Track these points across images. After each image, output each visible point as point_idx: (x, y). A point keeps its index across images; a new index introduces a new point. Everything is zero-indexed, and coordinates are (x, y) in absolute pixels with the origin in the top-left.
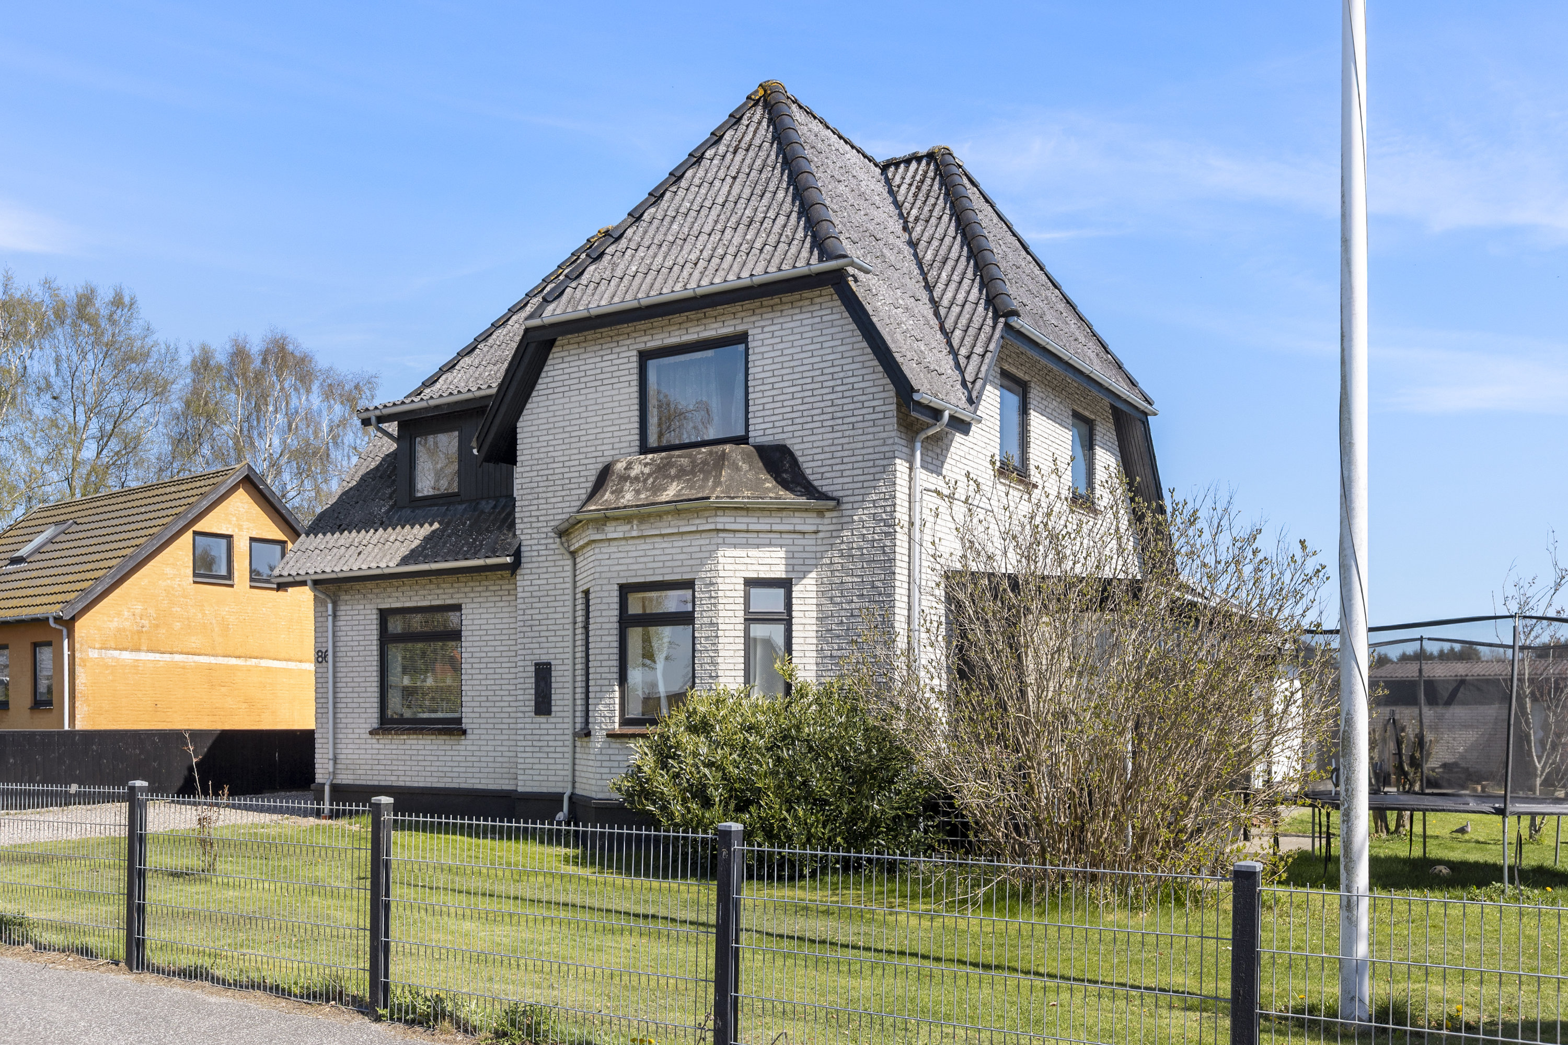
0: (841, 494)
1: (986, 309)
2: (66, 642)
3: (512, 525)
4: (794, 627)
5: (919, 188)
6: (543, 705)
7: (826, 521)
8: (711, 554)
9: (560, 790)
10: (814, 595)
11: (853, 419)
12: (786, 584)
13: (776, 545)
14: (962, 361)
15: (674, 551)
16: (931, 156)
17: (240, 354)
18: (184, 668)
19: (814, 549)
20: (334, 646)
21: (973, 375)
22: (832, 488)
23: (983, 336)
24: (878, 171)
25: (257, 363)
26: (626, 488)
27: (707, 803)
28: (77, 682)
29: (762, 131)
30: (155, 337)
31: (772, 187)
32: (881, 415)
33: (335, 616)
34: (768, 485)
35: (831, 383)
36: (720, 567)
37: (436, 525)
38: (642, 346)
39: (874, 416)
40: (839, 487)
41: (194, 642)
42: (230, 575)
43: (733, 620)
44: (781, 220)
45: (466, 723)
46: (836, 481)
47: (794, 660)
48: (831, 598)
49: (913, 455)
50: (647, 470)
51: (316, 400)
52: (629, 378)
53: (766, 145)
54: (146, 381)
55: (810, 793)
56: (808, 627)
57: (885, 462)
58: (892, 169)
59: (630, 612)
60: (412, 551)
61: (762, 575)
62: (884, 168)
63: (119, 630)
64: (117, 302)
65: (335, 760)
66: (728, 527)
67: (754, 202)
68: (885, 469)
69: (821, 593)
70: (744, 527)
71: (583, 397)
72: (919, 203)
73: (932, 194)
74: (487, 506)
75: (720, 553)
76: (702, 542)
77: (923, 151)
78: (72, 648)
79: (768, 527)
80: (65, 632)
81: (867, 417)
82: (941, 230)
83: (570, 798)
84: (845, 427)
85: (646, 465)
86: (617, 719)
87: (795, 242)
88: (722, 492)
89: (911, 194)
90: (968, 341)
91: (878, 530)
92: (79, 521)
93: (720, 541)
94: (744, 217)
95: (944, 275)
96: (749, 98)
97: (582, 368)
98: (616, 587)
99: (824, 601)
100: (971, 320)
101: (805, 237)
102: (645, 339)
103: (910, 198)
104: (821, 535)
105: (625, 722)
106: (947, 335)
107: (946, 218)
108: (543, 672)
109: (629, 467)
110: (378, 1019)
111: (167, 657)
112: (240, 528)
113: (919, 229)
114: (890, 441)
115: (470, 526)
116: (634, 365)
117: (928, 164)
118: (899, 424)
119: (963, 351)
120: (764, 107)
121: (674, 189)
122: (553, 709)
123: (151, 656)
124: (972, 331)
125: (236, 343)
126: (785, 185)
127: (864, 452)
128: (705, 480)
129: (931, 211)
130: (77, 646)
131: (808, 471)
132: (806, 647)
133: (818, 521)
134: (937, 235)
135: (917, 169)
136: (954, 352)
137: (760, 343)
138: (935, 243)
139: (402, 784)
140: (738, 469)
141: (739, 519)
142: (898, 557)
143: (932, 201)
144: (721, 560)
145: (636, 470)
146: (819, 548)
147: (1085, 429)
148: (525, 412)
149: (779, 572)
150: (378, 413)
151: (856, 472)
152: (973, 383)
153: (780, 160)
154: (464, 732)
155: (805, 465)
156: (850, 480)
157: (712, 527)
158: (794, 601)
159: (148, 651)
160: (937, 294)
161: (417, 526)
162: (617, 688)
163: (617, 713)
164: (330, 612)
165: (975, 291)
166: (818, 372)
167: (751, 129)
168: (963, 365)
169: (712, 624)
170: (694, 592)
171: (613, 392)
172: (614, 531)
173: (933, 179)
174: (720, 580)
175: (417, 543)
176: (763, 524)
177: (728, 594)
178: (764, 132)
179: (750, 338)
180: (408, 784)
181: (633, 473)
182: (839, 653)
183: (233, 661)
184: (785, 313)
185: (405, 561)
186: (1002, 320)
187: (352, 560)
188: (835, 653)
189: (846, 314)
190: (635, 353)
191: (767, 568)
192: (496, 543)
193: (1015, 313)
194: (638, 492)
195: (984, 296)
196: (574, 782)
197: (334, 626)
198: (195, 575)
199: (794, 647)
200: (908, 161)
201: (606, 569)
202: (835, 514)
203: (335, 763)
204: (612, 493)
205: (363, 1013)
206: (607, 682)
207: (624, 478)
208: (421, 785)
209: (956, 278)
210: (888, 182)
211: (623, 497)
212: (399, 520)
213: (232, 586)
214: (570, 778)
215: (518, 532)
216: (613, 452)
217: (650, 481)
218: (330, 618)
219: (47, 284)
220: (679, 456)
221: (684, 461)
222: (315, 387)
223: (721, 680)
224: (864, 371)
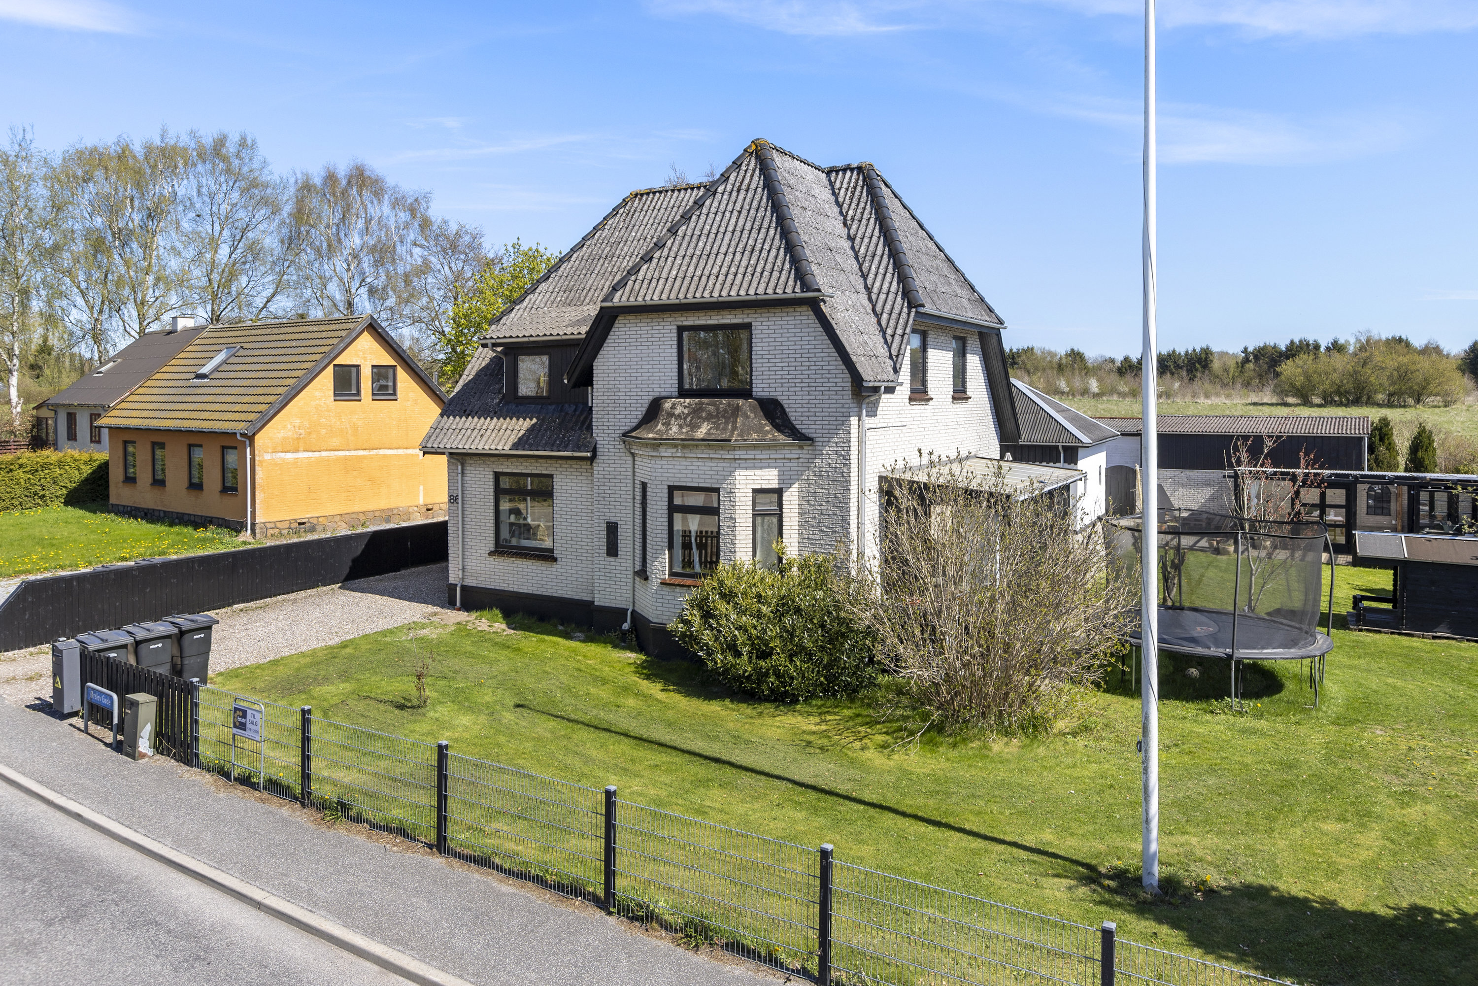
0: (814, 435)
1: (903, 299)
2: (248, 450)
3: (590, 428)
4: (784, 519)
5: (853, 193)
6: (612, 550)
7: (805, 452)
8: (731, 473)
9: (624, 607)
10: (797, 498)
11: (823, 389)
12: (779, 492)
13: (772, 467)
14: (889, 338)
15: (705, 468)
16: (860, 169)
17: (331, 178)
18: (328, 461)
19: (797, 469)
20: (463, 494)
21: (897, 350)
22: (809, 431)
23: (901, 321)
24: (824, 175)
25: (344, 182)
26: (672, 422)
27: (738, 654)
28: (257, 477)
29: (756, 178)
30: (270, 168)
31: (765, 225)
32: (841, 389)
33: (463, 473)
34: (767, 428)
35: (808, 364)
36: (737, 482)
37: (535, 420)
38: (680, 324)
39: (836, 389)
40: (813, 431)
41: (335, 442)
42: (358, 393)
43: (745, 516)
44: (773, 252)
45: (556, 554)
46: (811, 427)
47: (784, 540)
48: (808, 501)
49: (861, 411)
50: (686, 411)
51: (386, 209)
52: (671, 343)
53: (759, 190)
54: (264, 202)
55: (804, 648)
56: (793, 519)
57: (844, 419)
58: (834, 174)
59: (675, 503)
60: (520, 439)
61: (764, 487)
62: (828, 173)
63: (284, 438)
64: (243, 143)
65: (463, 569)
66: (742, 457)
67: (754, 234)
68: (843, 422)
69: (801, 498)
70: (752, 457)
71: (639, 351)
72: (853, 206)
73: (862, 200)
74: (570, 409)
75: (737, 473)
76: (725, 465)
77: (855, 165)
78: (253, 454)
79: (768, 456)
80: (248, 442)
81: (832, 389)
82: (869, 231)
83: (632, 613)
84: (817, 393)
85: (685, 407)
86: (667, 572)
87: (784, 272)
88: (738, 435)
89: (847, 198)
90: (892, 323)
91: (839, 461)
92: (245, 345)
93: (737, 465)
94: (748, 246)
95: (873, 267)
96: (745, 150)
97: (638, 332)
98: (666, 487)
99: (803, 502)
100: (893, 308)
101: (791, 269)
102: (682, 319)
103: (847, 201)
104: (801, 460)
105: (672, 574)
106: (878, 317)
107: (872, 221)
108: (612, 529)
109: (673, 407)
110: (610, 913)
111: (317, 454)
112: (365, 359)
113: (854, 227)
114: (847, 406)
115: (559, 424)
116: (674, 335)
117: (858, 174)
118: (852, 394)
119: (889, 331)
120: (756, 158)
121: (698, 213)
122: (619, 553)
123: (306, 455)
124: (894, 316)
125: (329, 171)
126: (774, 225)
127: (830, 410)
128: (727, 423)
129: (862, 213)
130: (257, 452)
131: (792, 418)
132: (792, 532)
133: (800, 451)
134: (867, 234)
135: (851, 177)
136: (883, 332)
137: (760, 332)
138: (866, 240)
139: (511, 589)
140: (747, 417)
141: (749, 452)
142: (852, 479)
143: (862, 205)
144: (737, 478)
145: (678, 410)
146: (800, 469)
147: (960, 342)
148: (599, 356)
149: (774, 485)
150: (493, 341)
151: (824, 423)
152: (897, 356)
153: (770, 204)
154: (555, 560)
155: (790, 414)
156: (820, 427)
157: (732, 457)
158: (784, 502)
159: (304, 451)
160: (869, 281)
161: (521, 419)
162: (667, 552)
163: (667, 568)
164: (460, 471)
165: (895, 283)
166: (799, 356)
167: (748, 175)
168: (889, 342)
169: (731, 518)
170: (719, 496)
171: (660, 351)
172: (664, 452)
173: (862, 187)
174: (736, 491)
175: (522, 432)
176: (765, 454)
177: (742, 499)
178: (757, 180)
179: (753, 328)
180: (515, 590)
181: (677, 412)
182: (813, 537)
183: (361, 453)
184: (777, 315)
185: (515, 446)
186: (914, 310)
187: (477, 441)
188: (810, 536)
189: (817, 321)
190: (675, 327)
191: (767, 482)
192: (579, 440)
193: (923, 306)
194: (681, 427)
195: (901, 290)
196: (634, 603)
197: (462, 480)
198: (335, 395)
199: (784, 532)
200: (844, 170)
201: (659, 474)
202: (810, 448)
203: (463, 571)
204: (663, 424)
205: (600, 908)
206: (660, 548)
207: (671, 415)
208: (525, 591)
209: (881, 271)
210: (832, 184)
211: (671, 429)
212: (508, 411)
213: (360, 400)
214: (631, 600)
215: (594, 435)
216: (660, 390)
217: (689, 419)
218: (460, 475)
219: (193, 134)
220: (707, 404)
221: (711, 408)
222: (386, 202)
223: (737, 554)
224: (829, 359)
